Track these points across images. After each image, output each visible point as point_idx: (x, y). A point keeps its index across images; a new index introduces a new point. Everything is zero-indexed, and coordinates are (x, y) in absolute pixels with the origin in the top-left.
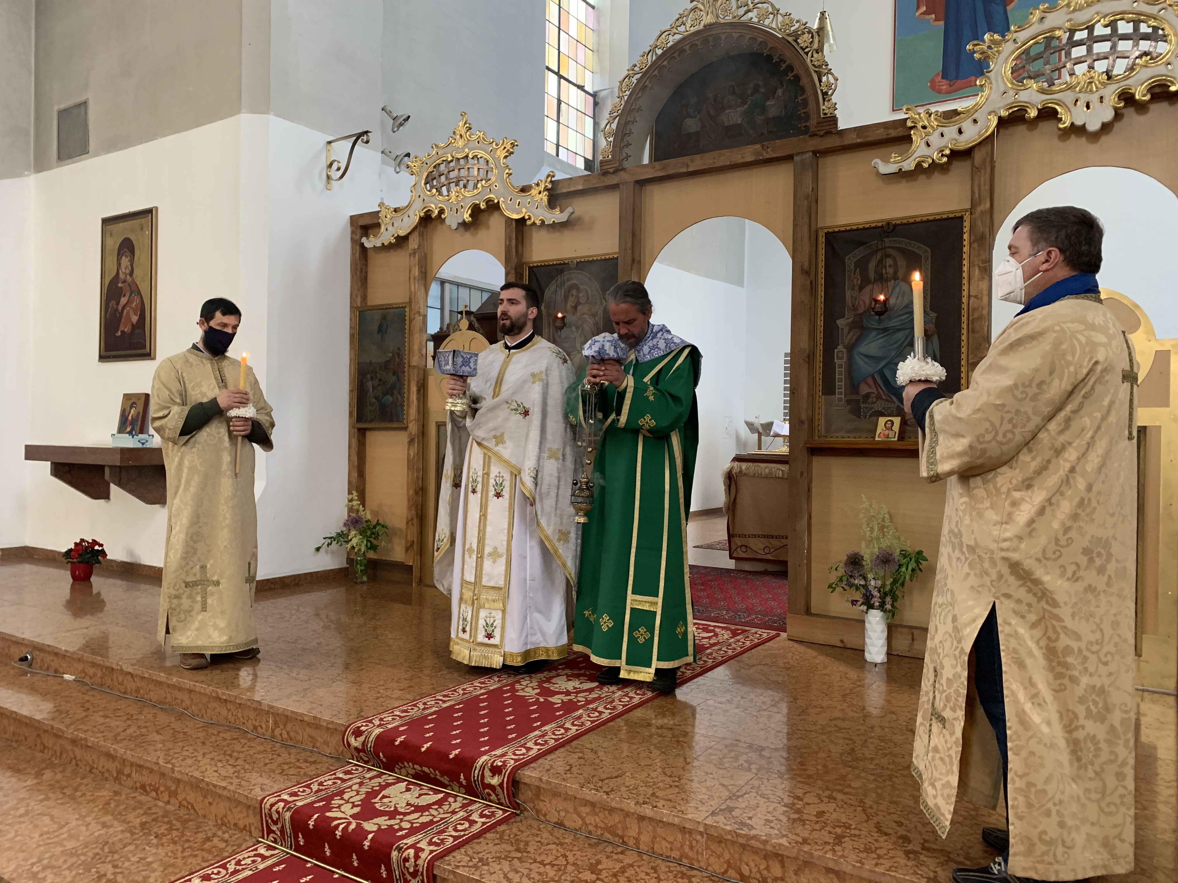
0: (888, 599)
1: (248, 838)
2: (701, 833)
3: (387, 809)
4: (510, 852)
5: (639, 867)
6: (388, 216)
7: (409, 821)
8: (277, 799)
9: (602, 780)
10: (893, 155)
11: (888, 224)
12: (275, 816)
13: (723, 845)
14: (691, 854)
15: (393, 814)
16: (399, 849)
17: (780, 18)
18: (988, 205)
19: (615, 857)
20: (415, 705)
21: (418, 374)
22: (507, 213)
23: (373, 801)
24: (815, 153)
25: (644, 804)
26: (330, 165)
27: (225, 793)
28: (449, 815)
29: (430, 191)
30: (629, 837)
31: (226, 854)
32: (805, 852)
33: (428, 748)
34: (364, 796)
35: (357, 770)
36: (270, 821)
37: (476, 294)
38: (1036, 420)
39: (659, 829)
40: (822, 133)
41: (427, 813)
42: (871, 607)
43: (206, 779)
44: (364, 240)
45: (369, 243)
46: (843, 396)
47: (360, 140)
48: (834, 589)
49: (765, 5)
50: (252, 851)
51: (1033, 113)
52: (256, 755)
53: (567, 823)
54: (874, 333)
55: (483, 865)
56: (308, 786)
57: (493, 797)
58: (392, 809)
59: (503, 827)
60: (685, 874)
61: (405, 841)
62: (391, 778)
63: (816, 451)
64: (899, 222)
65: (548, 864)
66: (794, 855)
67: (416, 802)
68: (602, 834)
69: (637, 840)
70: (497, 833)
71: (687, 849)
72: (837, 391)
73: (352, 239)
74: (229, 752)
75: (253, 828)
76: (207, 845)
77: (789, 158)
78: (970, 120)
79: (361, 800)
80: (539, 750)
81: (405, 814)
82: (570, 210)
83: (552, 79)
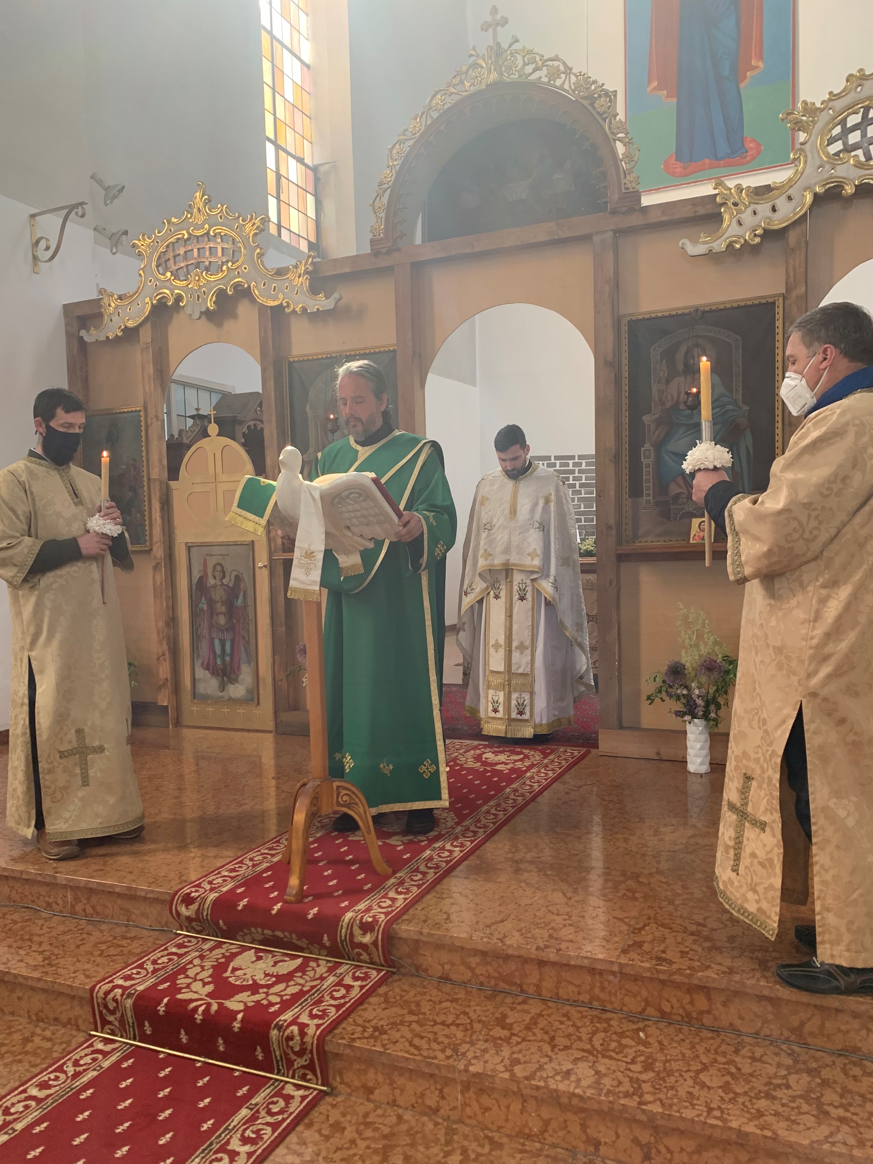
0: (712, 707)
1: (74, 1033)
2: (613, 973)
3: (245, 983)
4: (403, 1015)
5: (549, 1016)
6: (113, 305)
7: (276, 994)
8: (111, 985)
9: (489, 926)
10: (702, 235)
11: (697, 310)
12: (112, 1005)
13: (640, 983)
14: (602, 996)
15: (254, 988)
16: (279, 1027)
17: (573, 79)
18: (803, 289)
19: (519, 1007)
20: (241, 862)
21: (161, 488)
22: (261, 300)
23: (225, 975)
24: (615, 232)
25: (545, 948)
26: (37, 242)
27: (40, 985)
28: (319, 982)
29: (164, 274)
30: (529, 984)
31: (55, 1055)
32: (736, 982)
33: (279, 910)
34: (210, 971)
35: (189, 941)
36: (104, 1011)
37: (204, 396)
38: (842, 517)
39: (563, 974)
40: (624, 210)
41: (292, 983)
42: (694, 716)
43: (13, 971)
44: (83, 333)
45: (90, 336)
46: (651, 498)
47: (73, 213)
48: (653, 701)
49: (556, 63)
50: (88, 1047)
51: (849, 190)
52: (61, 938)
53: (453, 977)
54: (682, 430)
55: (380, 1034)
56: (141, 966)
57: (365, 956)
58: (251, 982)
59: (382, 990)
60: (600, 1018)
61: (282, 1018)
62: (232, 946)
63: (622, 558)
64: (707, 309)
65: (452, 1024)
66: (723, 986)
67: (274, 970)
68: (496, 985)
69: (538, 987)
70: (380, 996)
71: (597, 991)
72: (645, 492)
73: (67, 332)
74: (27, 937)
75: (80, 1021)
76: (29, 1047)
77: (586, 238)
78: (784, 197)
79: (210, 976)
80: (405, 899)
81: (269, 986)
82: (336, 295)
83: (270, 149)
